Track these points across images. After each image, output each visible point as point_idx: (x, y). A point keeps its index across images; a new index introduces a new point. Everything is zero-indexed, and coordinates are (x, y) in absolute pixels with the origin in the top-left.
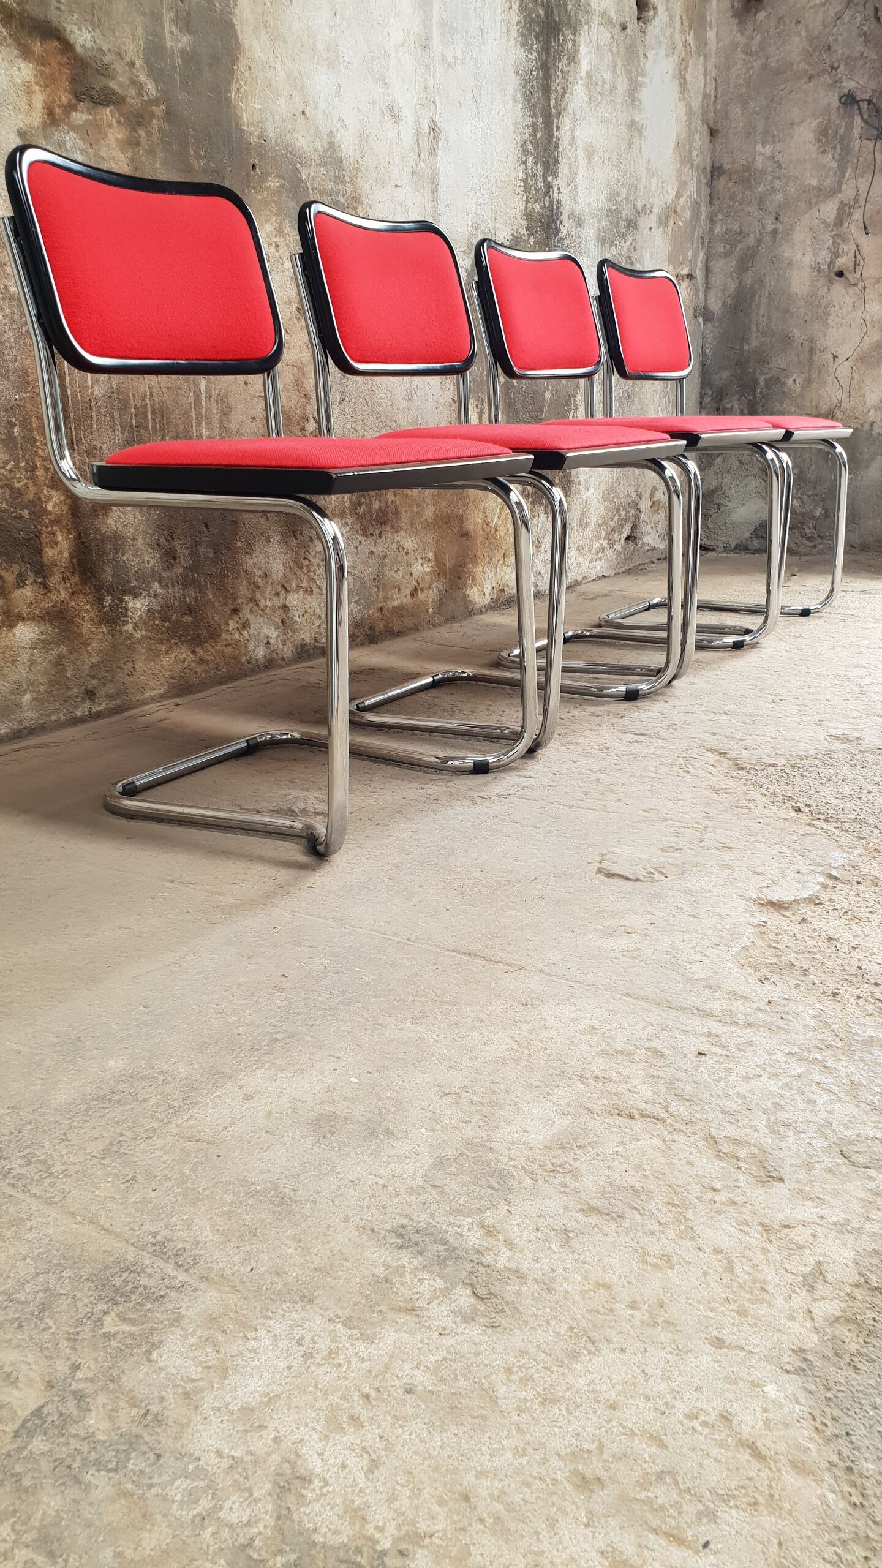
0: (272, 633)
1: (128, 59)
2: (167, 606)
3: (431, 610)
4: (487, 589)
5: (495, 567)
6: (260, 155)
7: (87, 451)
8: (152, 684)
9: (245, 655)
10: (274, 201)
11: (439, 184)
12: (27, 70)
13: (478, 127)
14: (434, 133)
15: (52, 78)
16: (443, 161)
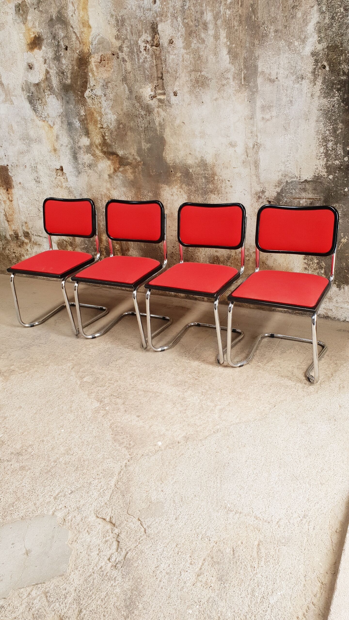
6: (173, 168)
11: (260, 163)
12: (109, 162)
13: (287, 138)
14: (257, 146)
15: (115, 162)
16: (262, 155)
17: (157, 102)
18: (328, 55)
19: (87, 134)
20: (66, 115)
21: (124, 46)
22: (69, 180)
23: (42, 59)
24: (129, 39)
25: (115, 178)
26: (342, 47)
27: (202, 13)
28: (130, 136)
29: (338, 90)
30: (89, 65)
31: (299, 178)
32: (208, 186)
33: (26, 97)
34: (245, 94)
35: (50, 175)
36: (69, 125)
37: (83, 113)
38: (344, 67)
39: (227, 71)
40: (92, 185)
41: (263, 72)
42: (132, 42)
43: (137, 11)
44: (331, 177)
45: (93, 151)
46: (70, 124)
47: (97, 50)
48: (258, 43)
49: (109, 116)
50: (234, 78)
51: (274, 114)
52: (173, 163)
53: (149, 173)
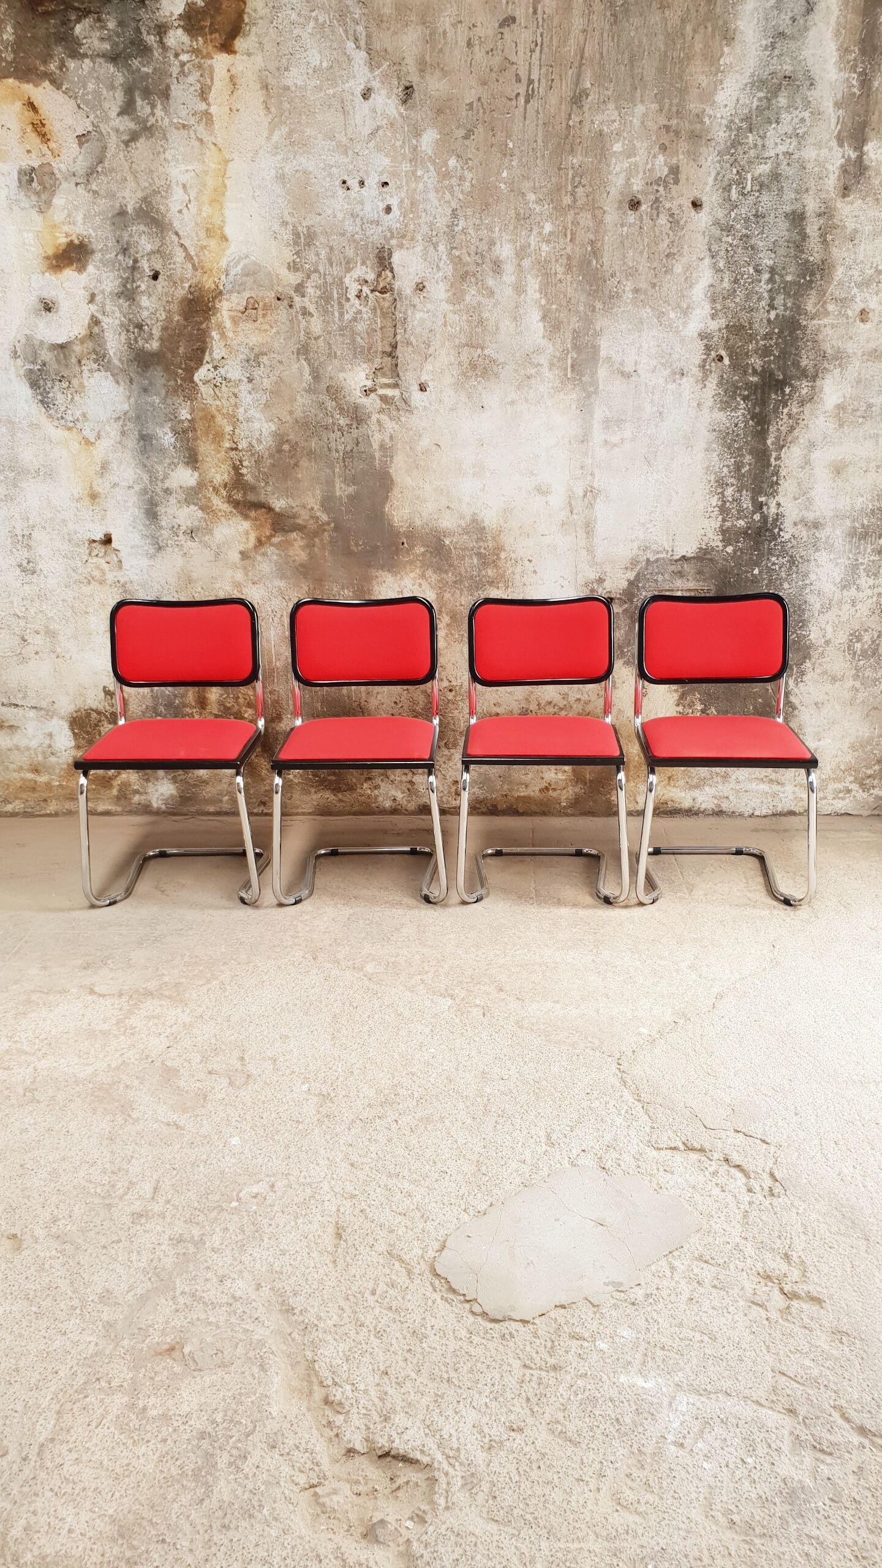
3: (564, 804)
6: (408, 537)
9: (375, 803)
11: (596, 526)
12: (246, 525)
13: (650, 479)
14: (591, 494)
15: (261, 525)
16: (601, 510)
17: (379, 402)
18: (728, 340)
19: (193, 460)
20: (138, 417)
21: (308, 284)
22: (126, 565)
23: (83, 292)
24: (322, 272)
25: (259, 558)
26: (751, 328)
27: (492, 243)
28: (307, 468)
29: (745, 398)
30: (214, 315)
31: (671, 553)
32: (484, 573)
33: (22, 372)
34: (572, 396)
35: (69, 555)
36: (143, 439)
37: (184, 414)
38: (755, 362)
39: (538, 351)
40: (194, 575)
41: (609, 359)
42: (329, 279)
43: (347, 223)
44: (730, 549)
45: (203, 500)
46: (146, 439)
47: (239, 287)
48: (602, 307)
49: (257, 425)
50: (552, 365)
51: (628, 434)
52: (407, 527)
53: (349, 547)
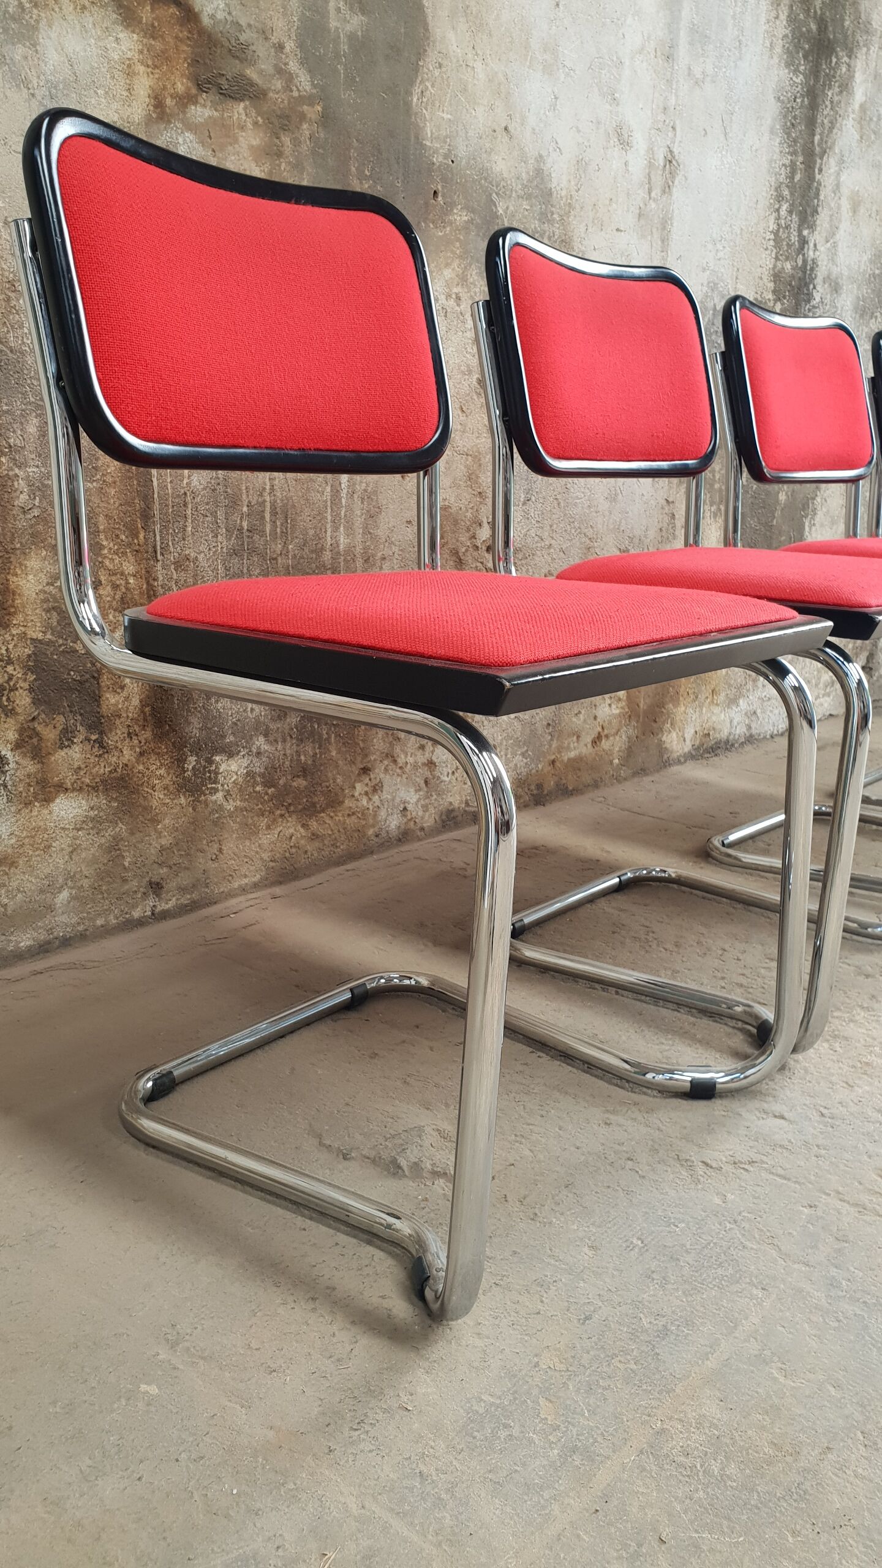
0: (411, 797)
1: (274, 39)
2: (273, 767)
3: (616, 761)
4: (689, 733)
5: (701, 707)
6: (444, 180)
7: (174, 563)
8: (244, 870)
9: (373, 826)
10: (458, 240)
13: (725, 162)
14: (671, 166)
16: (678, 201)
29: (805, 56)
51: (709, 67)
52: (444, 157)
